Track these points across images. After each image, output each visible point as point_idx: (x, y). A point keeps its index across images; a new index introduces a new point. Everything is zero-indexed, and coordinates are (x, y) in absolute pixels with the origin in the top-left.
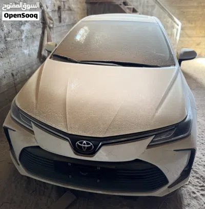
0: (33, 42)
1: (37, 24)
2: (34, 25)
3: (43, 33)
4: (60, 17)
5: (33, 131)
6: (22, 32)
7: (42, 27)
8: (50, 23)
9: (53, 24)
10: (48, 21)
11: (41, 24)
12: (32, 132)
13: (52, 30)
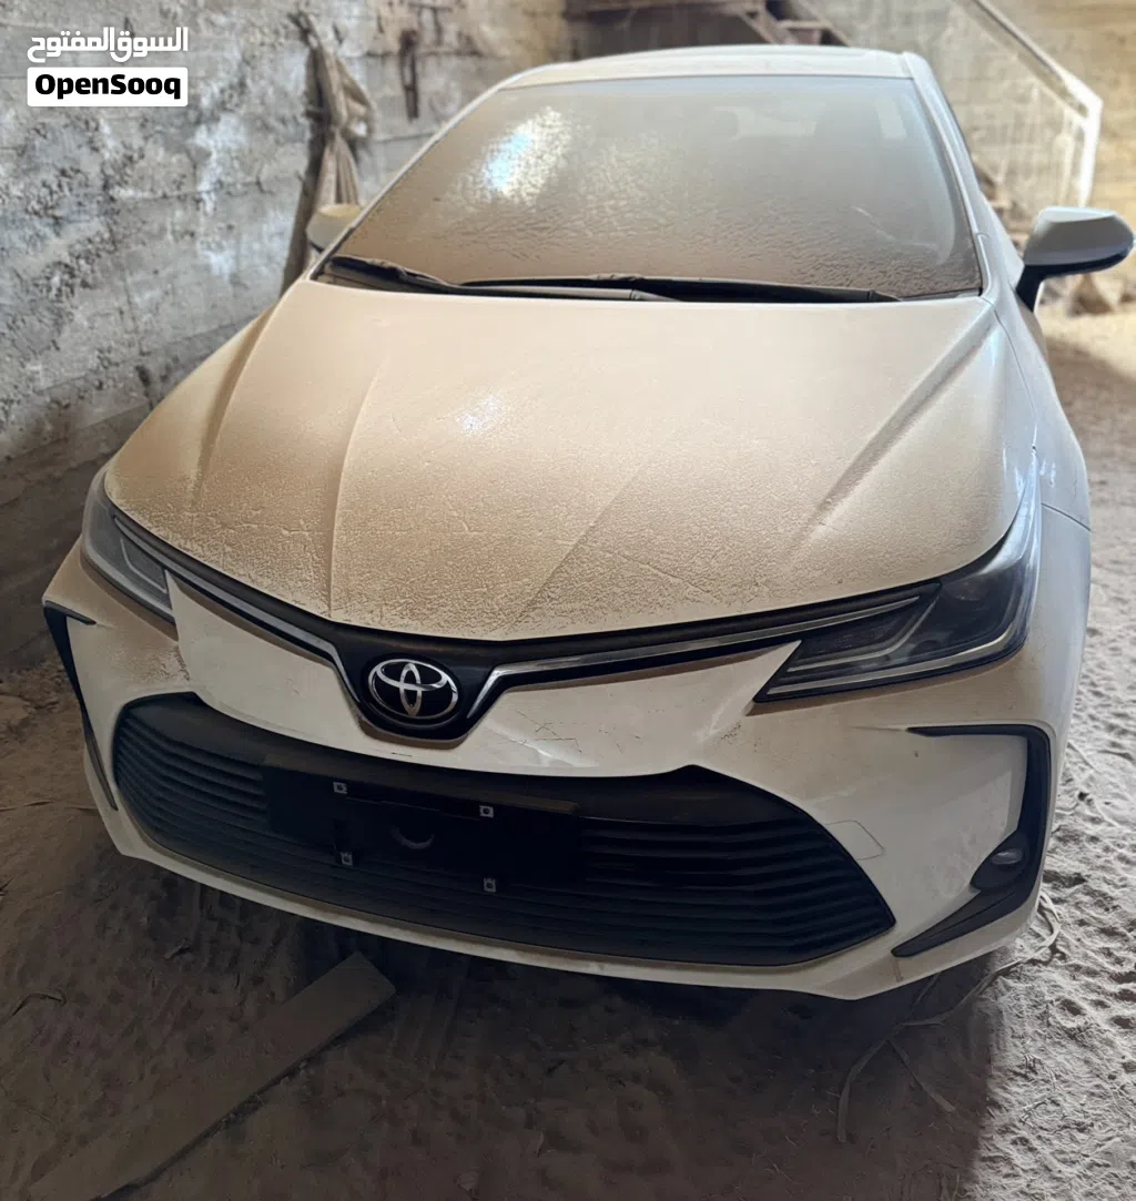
0: (258, 213)
1: (283, 121)
2: (266, 128)
3: (316, 167)
4: (411, 90)
5: (170, 621)
6: (198, 159)
7: (308, 135)
8: (351, 116)
9: (367, 120)
10: (343, 105)
11: (305, 122)
12: (168, 625)
13: (362, 153)
